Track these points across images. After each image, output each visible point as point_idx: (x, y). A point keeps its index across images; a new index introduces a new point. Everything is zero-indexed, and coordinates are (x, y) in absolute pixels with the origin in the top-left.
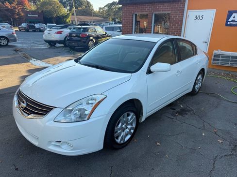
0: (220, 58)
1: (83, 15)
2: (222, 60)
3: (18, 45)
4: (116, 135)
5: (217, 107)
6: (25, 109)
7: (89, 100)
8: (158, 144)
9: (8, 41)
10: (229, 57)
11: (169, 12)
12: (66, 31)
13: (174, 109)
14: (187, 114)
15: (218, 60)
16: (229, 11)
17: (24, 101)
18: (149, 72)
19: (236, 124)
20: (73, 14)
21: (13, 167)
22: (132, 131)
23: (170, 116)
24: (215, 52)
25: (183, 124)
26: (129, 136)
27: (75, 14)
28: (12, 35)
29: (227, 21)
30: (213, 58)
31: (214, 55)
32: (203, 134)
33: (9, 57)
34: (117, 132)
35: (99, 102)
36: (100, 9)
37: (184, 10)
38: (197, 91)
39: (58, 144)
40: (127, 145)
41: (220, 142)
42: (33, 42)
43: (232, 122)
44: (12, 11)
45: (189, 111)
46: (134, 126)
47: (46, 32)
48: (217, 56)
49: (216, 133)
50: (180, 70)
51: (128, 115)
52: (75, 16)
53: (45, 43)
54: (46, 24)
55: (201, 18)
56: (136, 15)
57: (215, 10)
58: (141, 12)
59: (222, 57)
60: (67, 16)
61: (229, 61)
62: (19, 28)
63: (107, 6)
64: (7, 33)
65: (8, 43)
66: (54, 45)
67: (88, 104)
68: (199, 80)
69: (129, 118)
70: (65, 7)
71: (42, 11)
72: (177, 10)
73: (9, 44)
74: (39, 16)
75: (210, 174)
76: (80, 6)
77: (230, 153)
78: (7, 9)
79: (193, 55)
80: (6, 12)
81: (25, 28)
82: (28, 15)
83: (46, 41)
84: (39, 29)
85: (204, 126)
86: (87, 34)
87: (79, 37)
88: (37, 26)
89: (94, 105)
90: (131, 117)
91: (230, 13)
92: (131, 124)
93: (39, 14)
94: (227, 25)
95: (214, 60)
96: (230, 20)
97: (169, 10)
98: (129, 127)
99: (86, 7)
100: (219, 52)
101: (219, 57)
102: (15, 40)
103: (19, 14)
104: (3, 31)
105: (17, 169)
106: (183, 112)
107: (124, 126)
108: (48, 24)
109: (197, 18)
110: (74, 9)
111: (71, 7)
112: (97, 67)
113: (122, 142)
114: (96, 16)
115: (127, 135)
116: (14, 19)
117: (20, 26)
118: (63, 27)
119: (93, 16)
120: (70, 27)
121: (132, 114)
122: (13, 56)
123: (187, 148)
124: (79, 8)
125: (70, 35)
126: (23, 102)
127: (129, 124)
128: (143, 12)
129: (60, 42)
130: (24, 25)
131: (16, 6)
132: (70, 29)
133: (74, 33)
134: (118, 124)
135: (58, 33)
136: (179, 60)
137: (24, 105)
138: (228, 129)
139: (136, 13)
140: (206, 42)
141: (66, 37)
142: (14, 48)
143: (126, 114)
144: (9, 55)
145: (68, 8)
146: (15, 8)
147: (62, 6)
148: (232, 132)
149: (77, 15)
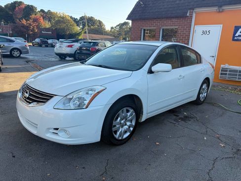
0: (228, 73)
1: (95, 34)
2: (229, 74)
3: (30, 57)
4: (114, 129)
5: (221, 116)
6: (28, 98)
7: (89, 90)
8: (157, 143)
9: (21, 53)
10: (236, 71)
11: (177, 27)
12: (77, 45)
13: (177, 116)
14: (190, 121)
15: (226, 74)
16: (235, 27)
17: (28, 91)
18: (150, 72)
19: (240, 132)
20: (85, 33)
21: (11, 155)
22: (132, 129)
23: (173, 122)
24: (222, 66)
25: (186, 129)
26: (128, 134)
27: (87, 32)
28: (25, 47)
29: (234, 36)
30: (220, 72)
31: (221, 69)
32: (205, 138)
33: (20, 66)
34: (115, 126)
35: (99, 93)
36: (112, 28)
37: (191, 25)
38: (202, 100)
39: (55, 131)
40: (125, 143)
41: (222, 145)
42: (45, 56)
43: (236, 130)
44: (27, 28)
45: (192, 118)
46: (134, 123)
47: (58, 45)
48: (224, 70)
49: (218, 138)
50: (183, 75)
51: (128, 111)
52: (87, 35)
53: (56, 56)
54: (58, 40)
55: (208, 33)
56: (145, 30)
57: (222, 25)
58: (149, 27)
59: (230, 71)
60: (79, 34)
61: (236, 75)
62: (33, 43)
63: (118, 25)
64: (20, 45)
65: (20, 55)
66: (64, 59)
67: (87, 93)
68: (204, 89)
69: (129, 114)
70: (78, 25)
71: (56, 29)
72: (184, 25)
73: (22, 55)
74: (52, 33)
75: (209, 173)
76: (92, 26)
77: (232, 156)
78: (23, 26)
79: (198, 63)
80: (22, 29)
81: (38, 43)
82: (43, 32)
83: (57, 54)
84: (52, 44)
85: (207, 131)
86: (97, 48)
87: (89, 50)
88: (50, 41)
89: (92, 95)
90: (131, 114)
91: (237, 29)
92: (131, 121)
93: (53, 31)
94: (234, 40)
95: (222, 74)
96: (237, 35)
97: (177, 25)
98: (128, 123)
99: (98, 26)
100: (227, 66)
101: (227, 71)
102: (27, 52)
103: (33, 30)
104: (16, 44)
105: (14, 157)
106: (186, 119)
107: (122, 122)
108: (60, 40)
109: (204, 33)
110: (86, 27)
111: (84, 25)
112: (100, 66)
113: (120, 138)
114: (108, 35)
115: (126, 132)
116: (29, 35)
117: (34, 41)
118: (74, 42)
119: (105, 35)
120: (81, 41)
121: (131, 111)
122: (24, 66)
123: (187, 149)
124: (92, 27)
125: (80, 48)
126: (27, 93)
127: (129, 121)
128: (151, 27)
129: (70, 55)
130: (37, 40)
131: (32, 23)
132: (80, 43)
133: (84, 47)
134: (117, 118)
135: (69, 46)
136: (182, 65)
137: (27, 95)
138: (231, 136)
139: (144, 28)
140: (213, 57)
141: (76, 51)
142: (26, 60)
143: (125, 109)
144: (20, 65)
145: (81, 27)
146: (30, 25)
147: (75, 25)
148: (235, 138)
149: (89, 33)
